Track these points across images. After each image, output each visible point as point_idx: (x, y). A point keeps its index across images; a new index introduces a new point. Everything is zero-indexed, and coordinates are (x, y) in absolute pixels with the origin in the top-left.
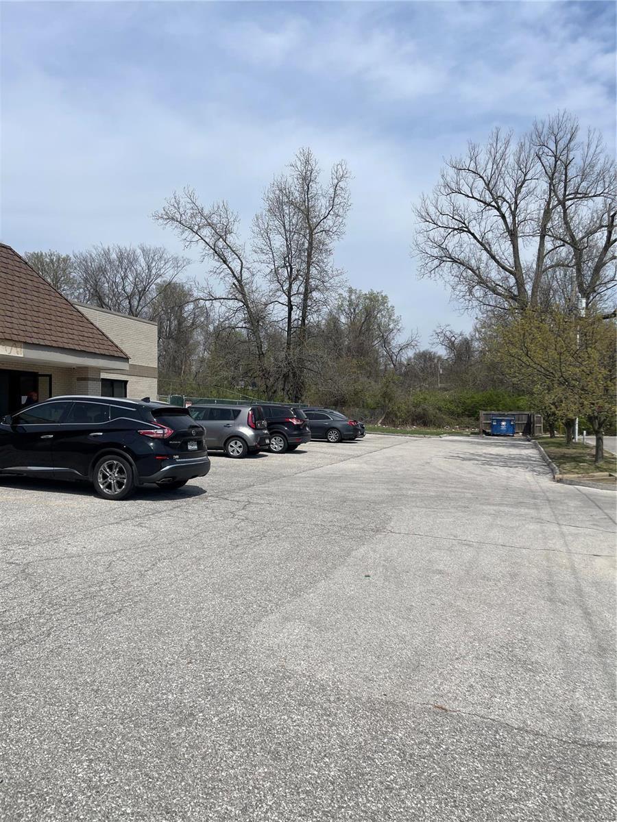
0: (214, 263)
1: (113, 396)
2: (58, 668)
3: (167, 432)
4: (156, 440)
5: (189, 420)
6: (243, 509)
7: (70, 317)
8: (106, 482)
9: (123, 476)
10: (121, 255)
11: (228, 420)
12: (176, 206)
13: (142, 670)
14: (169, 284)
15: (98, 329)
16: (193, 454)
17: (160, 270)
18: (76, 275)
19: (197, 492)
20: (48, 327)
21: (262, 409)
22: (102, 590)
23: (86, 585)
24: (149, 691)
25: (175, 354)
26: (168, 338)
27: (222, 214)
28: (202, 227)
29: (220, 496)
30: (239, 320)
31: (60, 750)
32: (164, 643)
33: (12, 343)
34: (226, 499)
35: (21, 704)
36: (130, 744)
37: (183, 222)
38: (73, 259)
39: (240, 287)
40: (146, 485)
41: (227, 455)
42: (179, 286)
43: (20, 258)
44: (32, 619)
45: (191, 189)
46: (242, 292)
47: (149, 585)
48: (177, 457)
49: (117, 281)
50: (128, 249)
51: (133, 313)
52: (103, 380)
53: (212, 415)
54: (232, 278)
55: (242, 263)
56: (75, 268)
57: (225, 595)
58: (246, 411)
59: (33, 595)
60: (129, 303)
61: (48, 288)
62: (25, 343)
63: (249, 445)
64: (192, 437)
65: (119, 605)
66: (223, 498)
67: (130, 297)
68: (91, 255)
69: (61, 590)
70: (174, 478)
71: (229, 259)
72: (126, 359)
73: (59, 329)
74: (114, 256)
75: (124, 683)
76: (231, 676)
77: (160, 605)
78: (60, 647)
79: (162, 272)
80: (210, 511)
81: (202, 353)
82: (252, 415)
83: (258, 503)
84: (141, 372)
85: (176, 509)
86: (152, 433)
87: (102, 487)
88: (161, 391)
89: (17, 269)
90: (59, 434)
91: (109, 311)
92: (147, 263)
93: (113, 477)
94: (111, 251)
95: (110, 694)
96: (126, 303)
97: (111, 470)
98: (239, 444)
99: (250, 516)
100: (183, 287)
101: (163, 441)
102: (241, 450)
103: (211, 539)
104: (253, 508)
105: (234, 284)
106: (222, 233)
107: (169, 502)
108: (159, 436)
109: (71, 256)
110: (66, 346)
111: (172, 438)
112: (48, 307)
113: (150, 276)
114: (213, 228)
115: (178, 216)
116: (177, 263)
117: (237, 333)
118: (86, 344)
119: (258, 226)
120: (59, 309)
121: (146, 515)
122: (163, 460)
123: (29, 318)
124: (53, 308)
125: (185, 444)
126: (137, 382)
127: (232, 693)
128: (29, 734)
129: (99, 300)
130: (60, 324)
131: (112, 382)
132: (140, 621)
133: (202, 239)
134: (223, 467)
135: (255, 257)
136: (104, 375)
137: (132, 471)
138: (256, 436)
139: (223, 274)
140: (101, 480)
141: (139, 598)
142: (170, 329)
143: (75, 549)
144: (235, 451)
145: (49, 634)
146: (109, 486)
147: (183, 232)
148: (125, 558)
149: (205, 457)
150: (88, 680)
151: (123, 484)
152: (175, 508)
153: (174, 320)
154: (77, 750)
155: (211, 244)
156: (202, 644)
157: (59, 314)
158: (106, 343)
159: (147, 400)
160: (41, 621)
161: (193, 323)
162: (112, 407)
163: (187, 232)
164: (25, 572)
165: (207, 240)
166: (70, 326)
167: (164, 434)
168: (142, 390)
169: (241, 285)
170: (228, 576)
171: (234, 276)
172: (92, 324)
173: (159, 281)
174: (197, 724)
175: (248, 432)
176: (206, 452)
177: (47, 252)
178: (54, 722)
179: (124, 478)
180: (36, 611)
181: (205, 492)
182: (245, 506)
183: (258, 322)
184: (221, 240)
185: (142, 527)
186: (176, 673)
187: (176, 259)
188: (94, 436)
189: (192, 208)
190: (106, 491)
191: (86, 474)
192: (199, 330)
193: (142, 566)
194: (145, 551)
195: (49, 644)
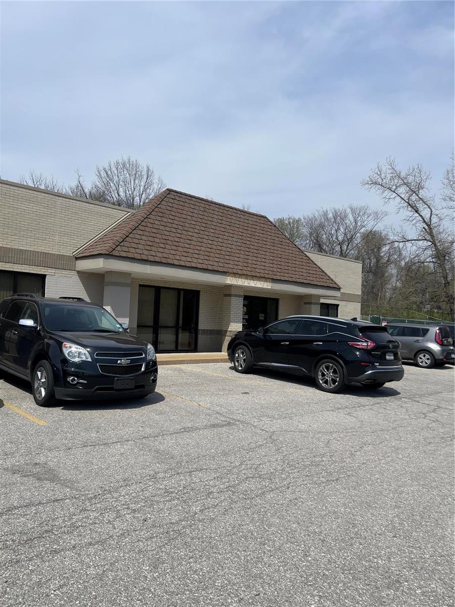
0: (408, 213)
1: (328, 316)
2: (295, 515)
3: (370, 344)
4: (362, 350)
5: (386, 336)
6: (433, 412)
7: (301, 260)
8: (324, 379)
9: (336, 376)
10: (336, 214)
11: (418, 336)
12: (379, 173)
13: (356, 533)
14: (371, 232)
15: (319, 268)
16: (390, 363)
17: (364, 222)
18: (305, 231)
19: (393, 393)
20: (287, 268)
21: (448, 329)
22: (323, 461)
23: (312, 455)
24: (363, 552)
25: (373, 284)
26: (368, 272)
27: (417, 174)
28: (399, 186)
29: (412, 398)
30: (427, 256)
31: (298, 582)
32: (372, 514)
33: (264, 279)
34: (418, 402)
35: (271, 536)
36: (350, 592)
37: (384, 184)
38: (303, 220)
39: (429, 231)
40: (353, 383)
41: (417, 365)
42: (378, 233)
43: (271, 223)
44: (277, 473)
45: (392, 158)
46: (431, 234)
47: (358, 463)
48: (378, 364)
49: (332, 232)
50: (341, 209)
51: (343, 255)
52: (322, 304)
53: (404, 332)
54: (422, 224)
55: (432, 211)
56: (304, 226)
57: (422, 484)
58: (434, 330)
59: (277, 456)
60: (341, 248)
61: (288, 241)
62: (272, 279)
63: (436, 358)
64: (390, 350)
65: (335, 476)
66: (415, 401)
67: (341, 244)
68: (314, 217)
69: (295, 455)
70: (375, 380)
71: (421, 209)
72: (339, 289)
73: (294, 269)
74: (330, 215)
75: (343, 540)
76: (431, 556)
77: (367, 482)
78: (296, 499)
79: (365, 223)
80: (404, 410)
81: (395, 282)
82: (439, 333)
83: (447, 409)
84: (348, 298)
85: (377, 405)
86: (358, 345)
87: (321, 382)
88: (364, 312)
89: (269, 230)
90: (293, 342)
91: (325, 254)
92: (354, 218)
93: (330, 375)
94: (329, 212)
95: (333, 546)
96: (338, 248)
97: (328, 370)
98: (427, 356)
99: (440, 418)
100: (381, 233)
101: (366, 351)
102: (429, 362)
103: (407, 433)
104: (442, 412)
105: (424, 228)
106: (415, 190)
107: (371, 398)
108: (363, 347)
109: (302, 218)
110: (298, 280)
111: (374, 349)
112: (287, 254)
113: (356, 227)
114: (408, 186)
115: (380, 180)
116: (377, 216)
117: (424, 266)
118: (311, 279)
119: (448, 179)
120: (294, 255)
121: (353, 407)
122: (367, 366)
123: (275, 262)
124: (290, 255)
125: (384, 354)
126: (345, 306)
127: (433, 571)
128: (277, 562)
129: (319, 247)
130: (294, 265)
131: (328, 305)
132: (353, 492)
133: (398, 196)
134: (414, 375)
135: (444, 204)
136: (322, 301)
137: (343, 372)
138: (443, 351)
139: (414, 221)
140: (320, 377)
141: (351, 472)
142: (370, 265)
143: (303, 426)
144: (424, 362)
145: (289, 487)
146: (326, 382)
147: (383, 192)
148: (339, 439)
149: (400, 366)
150: (317, 530)
151: (336, 381)
152: (375, 404)
153: (374, 259)
154: (311, 585)
155: (405, 199)
156: (404, 523)
157: (294, 259)
158: (324, 277)
159: (355, 319)
160: (283, 476)
161: (388, 260)
162: (329, 324)
163: (386, 192)
164: (271, 438)
165: (403, 196)
166: (301, 267)
167: (368, 346)
168: (349, 312)
169: (430, 228)
170: (423, 468)
171: (425, 222)
172: (316, 264)
173: (362, 230)
174: (403, 591)
175: (435, 347)
176: (401, 362)
177: (287, 217)
178: (294, 557)
179: (337, 377)
180: (279, 468)
181: (399, 393)
182: (435, 409)
183: (444, 257)
184: (414, 195)
185: (351, 416)
186: (384, 543)
187: (376, 213)
188: (317, 345)
189: (392, 173)
190: (324, 385)
191: (310, 371)
192: (392, 266)
193: (352, 447)
194: (354, 435)
195: (289, 496)
